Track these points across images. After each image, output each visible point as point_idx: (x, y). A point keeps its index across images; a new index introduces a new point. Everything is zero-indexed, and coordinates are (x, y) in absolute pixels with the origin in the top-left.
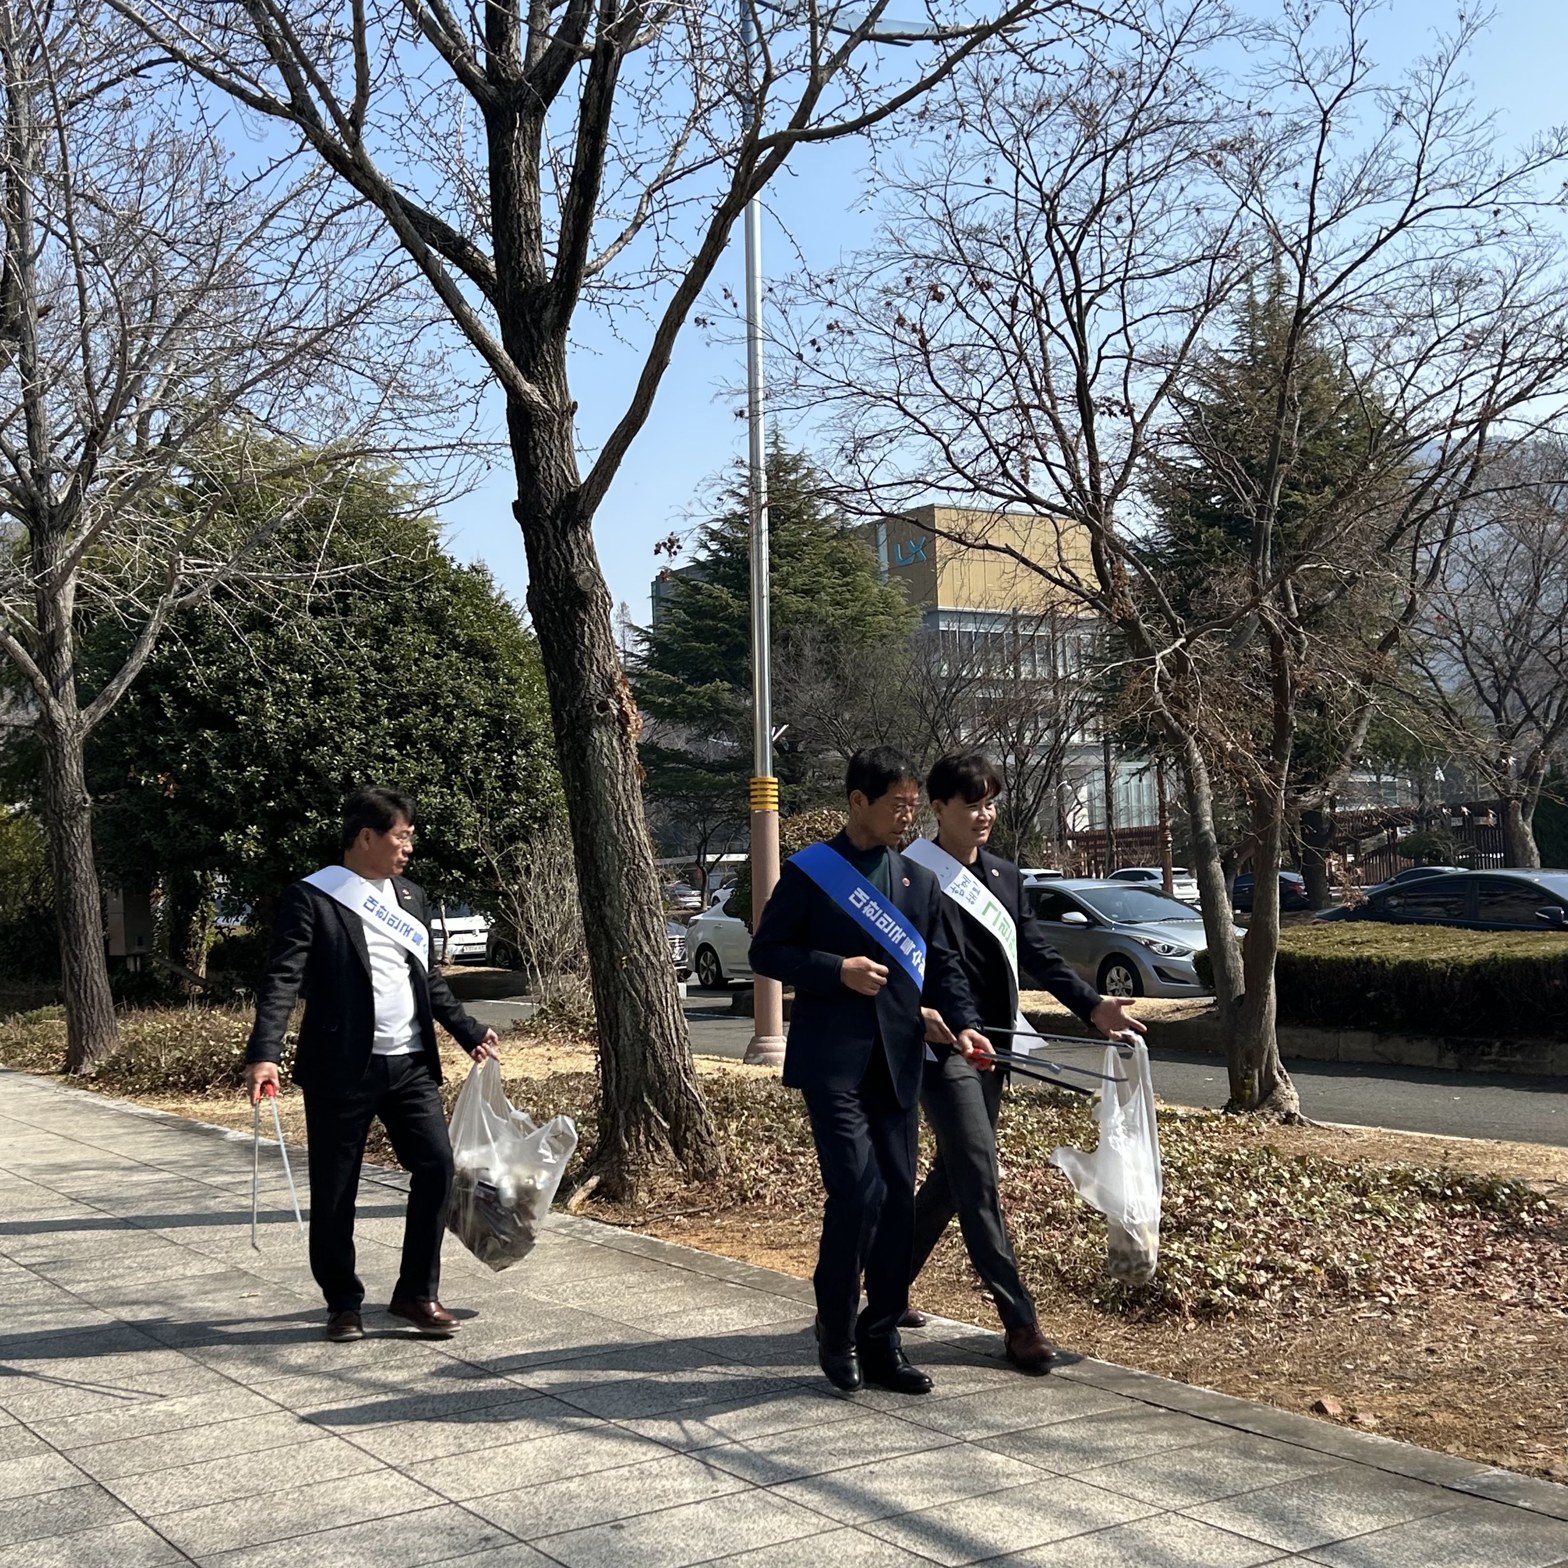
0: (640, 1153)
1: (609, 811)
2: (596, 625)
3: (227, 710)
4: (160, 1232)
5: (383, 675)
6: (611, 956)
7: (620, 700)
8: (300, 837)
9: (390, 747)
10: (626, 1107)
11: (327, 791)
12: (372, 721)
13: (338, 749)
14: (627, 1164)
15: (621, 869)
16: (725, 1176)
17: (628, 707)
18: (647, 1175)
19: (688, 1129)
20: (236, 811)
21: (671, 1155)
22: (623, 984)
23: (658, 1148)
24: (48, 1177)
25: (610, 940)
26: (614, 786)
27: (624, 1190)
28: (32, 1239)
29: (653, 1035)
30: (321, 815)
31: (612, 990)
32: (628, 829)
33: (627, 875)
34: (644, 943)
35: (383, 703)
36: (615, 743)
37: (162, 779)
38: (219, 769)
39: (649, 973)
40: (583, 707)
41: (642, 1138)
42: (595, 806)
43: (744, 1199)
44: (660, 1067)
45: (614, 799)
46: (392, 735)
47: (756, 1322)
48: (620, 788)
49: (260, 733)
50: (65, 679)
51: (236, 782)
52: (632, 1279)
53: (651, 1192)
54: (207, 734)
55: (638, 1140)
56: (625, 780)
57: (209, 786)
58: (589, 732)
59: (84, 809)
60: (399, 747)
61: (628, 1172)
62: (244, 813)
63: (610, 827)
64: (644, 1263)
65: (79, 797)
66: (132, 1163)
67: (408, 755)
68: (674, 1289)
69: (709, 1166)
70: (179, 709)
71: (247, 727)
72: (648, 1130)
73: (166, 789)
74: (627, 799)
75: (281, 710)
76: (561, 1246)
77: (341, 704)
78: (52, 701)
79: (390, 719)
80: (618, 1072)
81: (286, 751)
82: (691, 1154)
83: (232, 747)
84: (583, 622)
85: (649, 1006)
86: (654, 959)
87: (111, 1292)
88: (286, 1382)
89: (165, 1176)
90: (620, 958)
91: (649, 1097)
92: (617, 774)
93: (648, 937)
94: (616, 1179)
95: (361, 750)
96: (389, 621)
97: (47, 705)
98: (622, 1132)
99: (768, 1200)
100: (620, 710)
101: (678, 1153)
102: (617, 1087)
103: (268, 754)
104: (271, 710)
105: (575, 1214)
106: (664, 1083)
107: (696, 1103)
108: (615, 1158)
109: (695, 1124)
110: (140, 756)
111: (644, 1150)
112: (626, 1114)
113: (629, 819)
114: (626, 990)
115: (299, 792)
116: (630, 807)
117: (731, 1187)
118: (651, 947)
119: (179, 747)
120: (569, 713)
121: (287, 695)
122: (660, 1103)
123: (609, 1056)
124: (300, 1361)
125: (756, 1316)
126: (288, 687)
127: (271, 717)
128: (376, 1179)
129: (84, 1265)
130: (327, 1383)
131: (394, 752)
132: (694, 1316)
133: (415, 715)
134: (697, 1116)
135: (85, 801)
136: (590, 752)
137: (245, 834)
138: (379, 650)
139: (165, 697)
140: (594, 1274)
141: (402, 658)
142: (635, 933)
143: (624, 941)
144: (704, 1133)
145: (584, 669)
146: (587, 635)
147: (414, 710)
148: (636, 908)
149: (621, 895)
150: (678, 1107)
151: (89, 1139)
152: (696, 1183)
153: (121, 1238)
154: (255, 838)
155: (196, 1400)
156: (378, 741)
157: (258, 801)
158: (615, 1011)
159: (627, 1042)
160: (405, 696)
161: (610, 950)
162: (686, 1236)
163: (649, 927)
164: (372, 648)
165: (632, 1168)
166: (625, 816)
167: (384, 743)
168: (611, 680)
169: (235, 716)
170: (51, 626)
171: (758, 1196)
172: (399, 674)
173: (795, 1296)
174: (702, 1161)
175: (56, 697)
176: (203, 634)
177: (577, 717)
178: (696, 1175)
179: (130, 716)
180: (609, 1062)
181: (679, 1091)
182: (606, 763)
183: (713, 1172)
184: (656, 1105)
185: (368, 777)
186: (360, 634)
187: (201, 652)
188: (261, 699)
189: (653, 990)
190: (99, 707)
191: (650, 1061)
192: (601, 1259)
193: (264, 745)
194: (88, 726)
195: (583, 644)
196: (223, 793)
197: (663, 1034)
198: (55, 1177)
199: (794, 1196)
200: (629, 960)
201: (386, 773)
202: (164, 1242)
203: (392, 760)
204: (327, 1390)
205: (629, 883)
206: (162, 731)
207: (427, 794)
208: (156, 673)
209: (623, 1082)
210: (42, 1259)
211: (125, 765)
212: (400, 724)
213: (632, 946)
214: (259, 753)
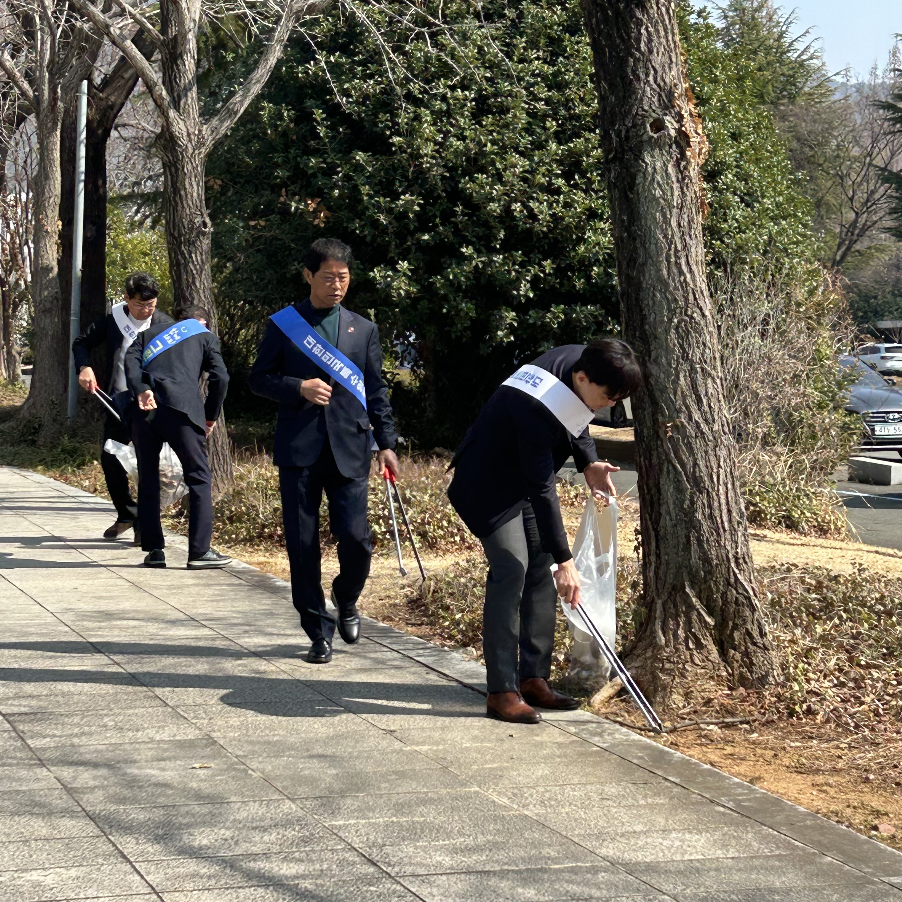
0: (677, 650)
1: (659, 250)
2: (655, 26)
3: (383, 130)
4: (158, 691)
5: (554, 94)
6: (655, 421)
7: (680, 118)
8: (455, 276)
9: (557, 176)
10: (665, 597)
11: (486, 225)
12: (540, 146)
13: (499, 177)
14: (662, 661)
15: (670, 320)
16: (777, 684)
17: (689, 126)
18: (683, 676)
19: (735, 627)
20: (389, 242)
21: (715, 655)
22: (667, 455)
23: (699, 646)
24: (90, 625)
25: (655, 403)
26: (667, 221)
27: (656, 691)
28: (29, 688)
29: (699, 516)
30: (478, 251)
31: (655, 461)
32: (681, 273)
33: (677, 328)
34: (694, 408)
35: (552, 125)
36: (671, 170)
37: (312, 206)
38: (371, 197)
39: (698, 444)
40: (634, 126)
41: (681, 633)
42: (643, 244)
43: (792, 713)
44: (705, 553)
45: (666, 237)
46: (560, 162)
47: (720, 853)
48: (674, 223)
49: (416, 156)
50: (187, 89)
51: (389, 211)
52: (612, 789)
53: (687, 696)
54: (360, 156)
55: (676, 636)
56: (680, 216)
57: (360, 215)
58: (639, 157)
59: (204, 234)
60: (567, 176)
61: (663, 670)
62: (397, 246)
63: (659, 270)
64: (639, 773)
65: (198, 220)
66: (181, 616)
67: (576, 186)
68: (652, 807)
69: (758, 672)
70: (332, 128)
71: (402, 150)
72: (689, 624)
73: (316, 217)
74: (682, 238)
75: (440, 131)
76: (560, 745)
77: (506, 126)
78: (172, 113)
79: (560, 143)
80: (658, 556)
81: (443, 178)
82: (738, 656)
83: (387, 171)
84: (639, 23)
85: (697, 482)
86: (704, 427)
87: (68, 750)
88: (174, 863)
89: (205, 632)
90: (664, 424)
91: (692, 587)
92: (671, 207)
93: (699, 401)
94: (649, 677)
95: (525, 180)
96: (566, 30)
97: (167, 118)
98: (658, 627)
99: (819, 717)
100: (679, 131)
101: (723, 653)
102: (656, 573)
103: (425, 180)
104: (428, 129)
105: (597, 713)
106: (709, 572)
107: (748, 598)
108: (649, 654)
109: (745, 622)
110: (292, 179)
111: (682, 648)
112: (664, 605)
113: (683, 261)
114: (670, 462)
115: (455, 224)
116: (685, 247)
117: (779, 697)
118: (703, 414)
119: (331, 171)
120: (618, 135)
121: (449, 114)
122: (704, 595)
123: (649, 537)
124: (205, 842)
125: (724, 846)
126: (448, 104)
127: (427, 140)
128: (412, 654)
129: (62, 719)
130: (215, 869)
131: (561, 182)
132: (656, 839)
133: (587, 140)
134: (748, 613)
135: (205, 225)
136: (639, 180)
137: (395, 270)
138: (552, 63)
139: (319, 114)
140: (576, 781)
141: (577, 73)
142: (684, 397)
143: (671, 404)
144: (756, 633)
145: (638, 79)
146: (644, 38)
147: (587, 134)
148: (686, 367)
149: (669, 351)
150: (725, 602)
151: (156, 587)
152: (742, 690)
153: (116, 694)
154: (405, 275)
155: (73, 872)
156: (543, 169)
157: (412, 234)
158: (658, 486)
159: (669, 523)
160: (577, 118)
161: (654, 415)
162: (710, 749)
163: (702, 391)
164: (545, 61)
165: (667, 666)
166: (677, 257)
167: (550, 171)
168: (670, 95)
169: (390, 137)
170: (173, 31)
171: (809, 712)
172: (571, 92)
173: (784, 830)
174: (750, 666)
175: (177, 107)
176: (362, 43)
177: (627, 138)
178: (743, 681)
179: (285, 134)
180: (649, 544)
181: (728, 583)
182: (658, 193)
183: (763, 680)
184: (699, 598)
185: (531, 210)
186: (533, 44)
187: (360, 63)
188: (417, 118)
189: (701, 463)
190: (222, 121)
191: (694, 546)
192: (596, 764)
193: (420, 172)
194: (209, 143)
195: (639, 49)
196: (376, 223)
197: (711, 517)
198: (96, 624)
199: (852, 716)
200: (676, 427)
201: (550, 206)
202: (158, 702)
203: (558, 191)
204: (209, 877)
205: (680, 337)
206: (315, 152)
207: (595, 231)
208: (313, 86)
209: (663, 568)
210: (23, 709)
211: (275, 189)
212: (570, 150)
213: (679, 411)
214: (416, 179)
